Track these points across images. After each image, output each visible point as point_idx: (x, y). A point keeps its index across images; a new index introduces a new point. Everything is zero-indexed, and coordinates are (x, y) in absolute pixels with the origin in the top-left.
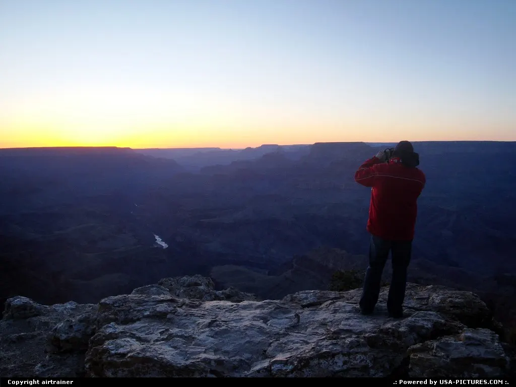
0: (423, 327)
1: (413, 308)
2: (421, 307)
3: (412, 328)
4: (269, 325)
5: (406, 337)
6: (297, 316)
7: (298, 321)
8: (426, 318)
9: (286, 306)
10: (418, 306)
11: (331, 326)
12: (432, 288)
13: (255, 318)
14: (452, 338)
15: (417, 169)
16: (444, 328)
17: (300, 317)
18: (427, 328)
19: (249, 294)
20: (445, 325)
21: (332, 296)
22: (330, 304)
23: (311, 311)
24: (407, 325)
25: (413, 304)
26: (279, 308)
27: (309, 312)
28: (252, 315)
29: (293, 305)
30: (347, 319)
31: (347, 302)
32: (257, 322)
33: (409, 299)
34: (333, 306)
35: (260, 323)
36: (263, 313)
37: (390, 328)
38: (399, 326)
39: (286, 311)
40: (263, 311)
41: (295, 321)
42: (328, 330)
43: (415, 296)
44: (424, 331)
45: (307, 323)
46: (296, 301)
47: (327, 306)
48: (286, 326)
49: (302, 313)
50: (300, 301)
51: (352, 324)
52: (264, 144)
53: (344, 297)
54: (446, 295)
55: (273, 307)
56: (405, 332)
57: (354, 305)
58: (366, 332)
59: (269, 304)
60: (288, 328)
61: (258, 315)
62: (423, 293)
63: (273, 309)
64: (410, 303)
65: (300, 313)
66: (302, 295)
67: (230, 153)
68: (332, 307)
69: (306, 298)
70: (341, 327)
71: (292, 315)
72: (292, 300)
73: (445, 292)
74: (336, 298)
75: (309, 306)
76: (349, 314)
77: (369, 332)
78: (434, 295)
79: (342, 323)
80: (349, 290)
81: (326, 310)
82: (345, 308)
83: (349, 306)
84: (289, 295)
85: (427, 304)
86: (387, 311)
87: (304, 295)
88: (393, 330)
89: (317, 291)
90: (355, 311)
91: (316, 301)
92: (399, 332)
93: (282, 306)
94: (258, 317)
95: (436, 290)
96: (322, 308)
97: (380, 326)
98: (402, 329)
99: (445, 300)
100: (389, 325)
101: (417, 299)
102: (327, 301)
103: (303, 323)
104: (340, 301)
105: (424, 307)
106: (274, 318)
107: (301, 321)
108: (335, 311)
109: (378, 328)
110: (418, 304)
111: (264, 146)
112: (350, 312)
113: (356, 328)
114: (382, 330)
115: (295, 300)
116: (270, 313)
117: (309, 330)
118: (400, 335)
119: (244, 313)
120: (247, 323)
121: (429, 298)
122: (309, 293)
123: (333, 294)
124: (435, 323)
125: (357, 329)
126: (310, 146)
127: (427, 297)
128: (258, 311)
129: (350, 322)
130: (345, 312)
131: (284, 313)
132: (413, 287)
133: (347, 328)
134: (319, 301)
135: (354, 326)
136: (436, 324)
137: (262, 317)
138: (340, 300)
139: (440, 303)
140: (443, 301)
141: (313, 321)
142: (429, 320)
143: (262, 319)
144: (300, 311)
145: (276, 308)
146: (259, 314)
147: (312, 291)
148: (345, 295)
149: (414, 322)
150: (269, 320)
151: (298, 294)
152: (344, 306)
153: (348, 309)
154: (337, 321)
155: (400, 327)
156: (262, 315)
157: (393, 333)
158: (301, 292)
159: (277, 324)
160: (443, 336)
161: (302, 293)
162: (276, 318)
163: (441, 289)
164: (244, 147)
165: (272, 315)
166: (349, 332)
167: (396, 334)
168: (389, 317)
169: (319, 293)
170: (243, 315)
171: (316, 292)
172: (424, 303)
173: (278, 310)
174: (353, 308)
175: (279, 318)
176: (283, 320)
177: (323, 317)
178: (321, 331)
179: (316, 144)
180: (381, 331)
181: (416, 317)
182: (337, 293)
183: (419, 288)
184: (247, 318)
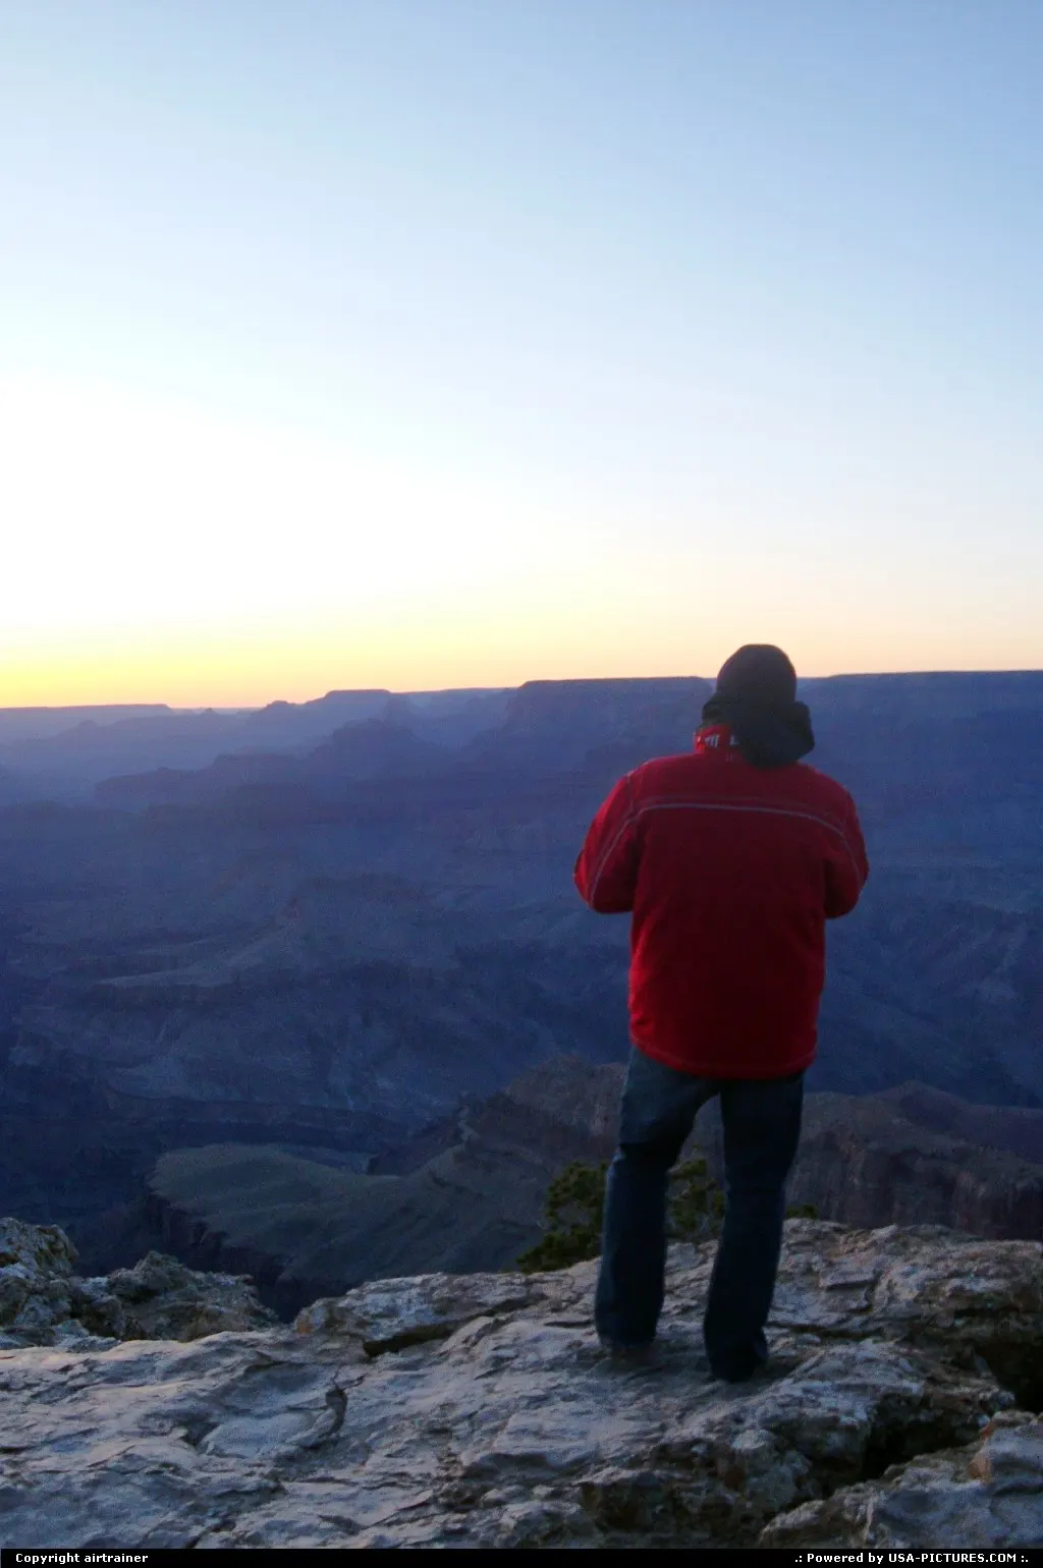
0: (831, 1424)
1: (813, 1328)
2: (842, 1321)
3: (786, 1433)
4: (211, 1447)
5: (758, 1473)
6: (337, 1397)
7: (339, 1423)
8: (847, 1380)
9: (297, 1356)
10: (834, 1317)
11: (464, 1440)
12: (894, 1237)
13: (153, 1424)
14: (945, 1465)
15: (805, 769)
16: (922, 1418)
17: (350, 1403)
18: (851, 1429)
19: (231, 1280)
20: (925, 1401)
21: (495, 1296)
22: (480, 1335)
23: (399, 1367)
24: (766, 1423)
25: (816, 1309)
26: (267, 1367)
27: (391, 1374)
28: (144, 1410)
29: (330, 1346)
30: (538, 1401)
31: (554, 1317)
32: (156, 1440)
33: (801, 1291)
34: (492, 1344)
35: (168, 1448)
36: (191, 1395)
37: (697, 1441)
38: (734, 1427)
39: (292, 1377)
40: (196, 1385)
41: (324, 1418)
42: (451, 1459)
43: (824, 1275)
44: (836, 1439)
45: (372, 1427)
46: (345, 1329)
47: (470, 1343)
48: (284, 1449)
49: (361, 1379)
50: (362, 1324)
51: (549, 1426)
52: (333, 689)
53: (543, 1297)
54: (941, 1265)
55: (243, 1362)
56: (756, 1454)
57: (577, 1334)
58: (602, 1463)
59: (224, 1350)
60: (289, 1459)
61: (172, 1407)
62: (856, 1262)
63: (240, 1372)
64: (803, 1308)
65: (350, 1383)
66: (371, 1297)
67: (207, 723)
68: (486, 1349)
69: (391, 1312)
70: (503, 1444)
71: (318, 1392)
72: (331, 1326)
73: (942, 1251)
74: (510, 1306)
75: (396, 1344)
76: (551, 1374)
77: (615, 1461)
78: (897, 1269)
79: (514, 1422)
80: (570, 1265)
81: (461, 1362)
82: (535, 1350)
83: (556, 1337)
84: (318, 1303)
85: (868, 1308)
86: (702, 1353)
87: (384, 1300)
88: (711, 1446)
89: (439, 1278)
90: (582, 1359)
91: (429, 1320)
92: (732, 1455)
93: (279, 1355)
94: (166, 1416)
95: (905, 1245)
96: (446, 1355)
97: (663, 1428)
98: (747, 1441)
99: (935, 1290)
100: (694, 1427)
101: (831, 1289)
102: (472, 1318)
103: (356, 1432)
104: (527, 1318)
105: (857, 1320)
106: (239, 1413)
107: (351, 1421)
108: (498, 1365)
109: (655, 1440)
110: (833, 1309)
111: (336, 698)
112: (555, 1365)
113: (562, 1446)
114: (664, 1448)
115: (342, 1323)
116: (226, 1390)
117: (376, 1459)
118: (738, 1471)
119: (109, 1401)
120: (107, 1451)
121: (872, 1284)
122: (402, 1289)
123: (497, 1287)
124: (887, 1397)
125: (569, 1448)
126: (507, 692)
127: (869, 1276)
128: (172, 1388)
129: (545, 1418)
130: (537, 1367)
131: (288, 1386)
132: (818, 1236)
133: (528, 1446)
134: (443, 1319)
135: (560, 1434)
136: (888, 1405)
137: (187, 1414)
138: (527, 1311)
139: (916, 1300)
140: (928, 1291)
141: (398, 1417)
142: (862, 1389)
143: (181, 1424)
144: (354, 1373)
145: (253, 1369)
146: (174, 1401)
147: (418, 1279)
148: (550, 1291)
149: (800, 1402)
150: (214, 1426)
151: (360, 1297)
152: (537, 1340)
153: (550, 1351)
154: (494, 1414)
155: (737, 1433)
156: (186, 1406)
157: (709, 1463)
158: (372, 1286)
159: (245, 1442)
160: (909, 1458)
161: (378, 1291)
162: (245, 1413)
163: (927, 1239)
164: (261, 703)
165: (227, 1401)
166: (530, 1467)
167: (722, 1466)
168: (711, 1380)
169: (443, 1285)
170: (101, 1410)
171: (434, 1283)
172: (854, 1305)
173: (259, 1377)
174: (569, 1347)
175: (259, 1411)
176: (275, 1420)
177: (440, 1399)
178: (425, 1463)
179: (529, 685)
180: (664, 1454)
181: (812, 1377)
182: (519, 1278)
183: (842, 1238)
184: (113, 1426)
